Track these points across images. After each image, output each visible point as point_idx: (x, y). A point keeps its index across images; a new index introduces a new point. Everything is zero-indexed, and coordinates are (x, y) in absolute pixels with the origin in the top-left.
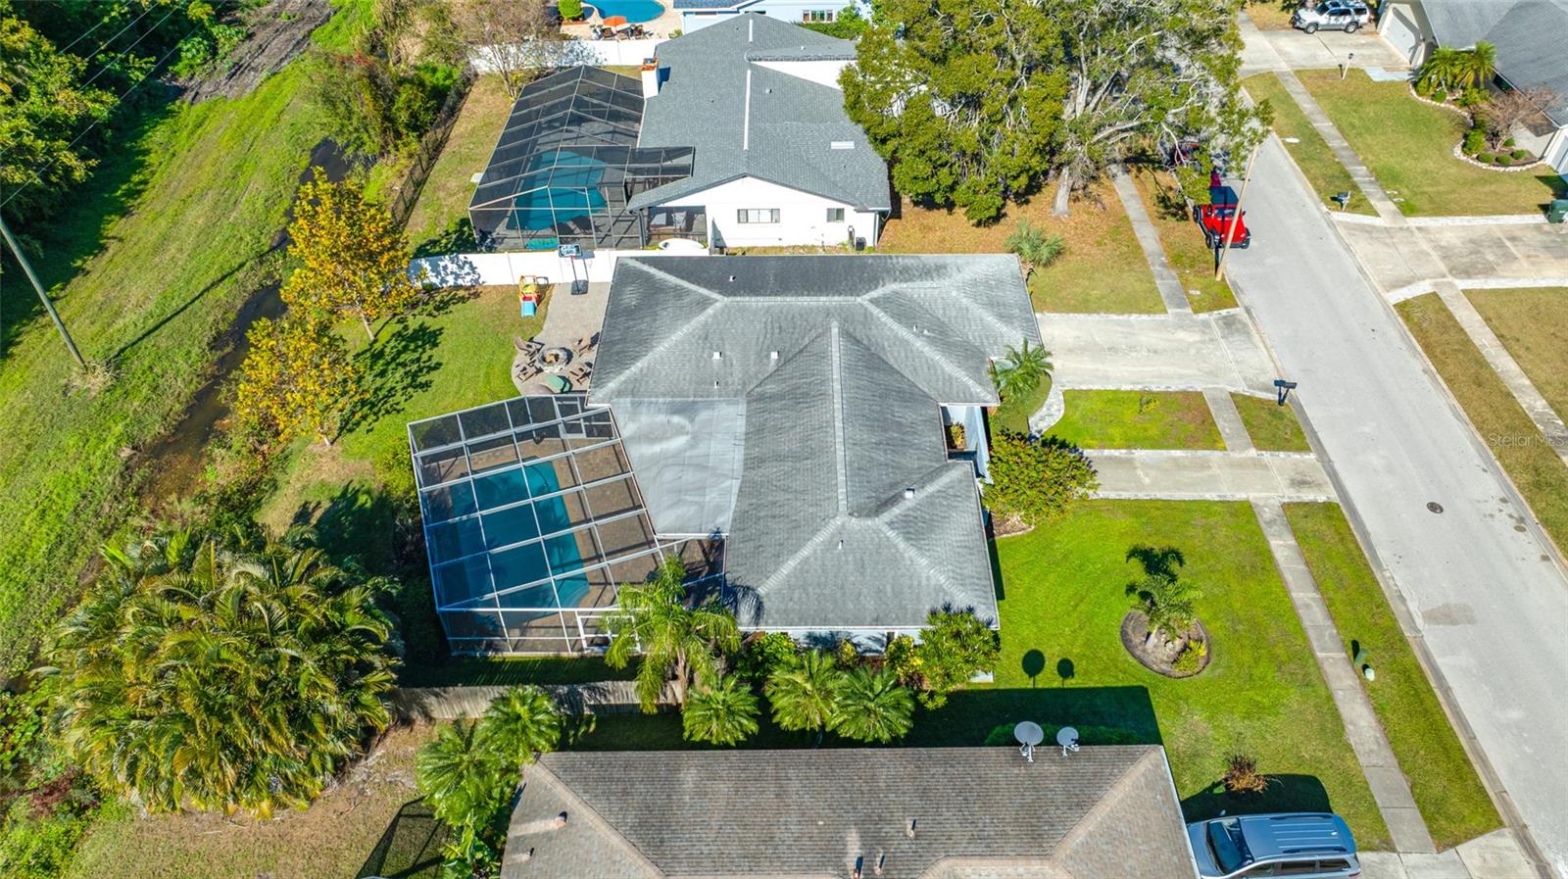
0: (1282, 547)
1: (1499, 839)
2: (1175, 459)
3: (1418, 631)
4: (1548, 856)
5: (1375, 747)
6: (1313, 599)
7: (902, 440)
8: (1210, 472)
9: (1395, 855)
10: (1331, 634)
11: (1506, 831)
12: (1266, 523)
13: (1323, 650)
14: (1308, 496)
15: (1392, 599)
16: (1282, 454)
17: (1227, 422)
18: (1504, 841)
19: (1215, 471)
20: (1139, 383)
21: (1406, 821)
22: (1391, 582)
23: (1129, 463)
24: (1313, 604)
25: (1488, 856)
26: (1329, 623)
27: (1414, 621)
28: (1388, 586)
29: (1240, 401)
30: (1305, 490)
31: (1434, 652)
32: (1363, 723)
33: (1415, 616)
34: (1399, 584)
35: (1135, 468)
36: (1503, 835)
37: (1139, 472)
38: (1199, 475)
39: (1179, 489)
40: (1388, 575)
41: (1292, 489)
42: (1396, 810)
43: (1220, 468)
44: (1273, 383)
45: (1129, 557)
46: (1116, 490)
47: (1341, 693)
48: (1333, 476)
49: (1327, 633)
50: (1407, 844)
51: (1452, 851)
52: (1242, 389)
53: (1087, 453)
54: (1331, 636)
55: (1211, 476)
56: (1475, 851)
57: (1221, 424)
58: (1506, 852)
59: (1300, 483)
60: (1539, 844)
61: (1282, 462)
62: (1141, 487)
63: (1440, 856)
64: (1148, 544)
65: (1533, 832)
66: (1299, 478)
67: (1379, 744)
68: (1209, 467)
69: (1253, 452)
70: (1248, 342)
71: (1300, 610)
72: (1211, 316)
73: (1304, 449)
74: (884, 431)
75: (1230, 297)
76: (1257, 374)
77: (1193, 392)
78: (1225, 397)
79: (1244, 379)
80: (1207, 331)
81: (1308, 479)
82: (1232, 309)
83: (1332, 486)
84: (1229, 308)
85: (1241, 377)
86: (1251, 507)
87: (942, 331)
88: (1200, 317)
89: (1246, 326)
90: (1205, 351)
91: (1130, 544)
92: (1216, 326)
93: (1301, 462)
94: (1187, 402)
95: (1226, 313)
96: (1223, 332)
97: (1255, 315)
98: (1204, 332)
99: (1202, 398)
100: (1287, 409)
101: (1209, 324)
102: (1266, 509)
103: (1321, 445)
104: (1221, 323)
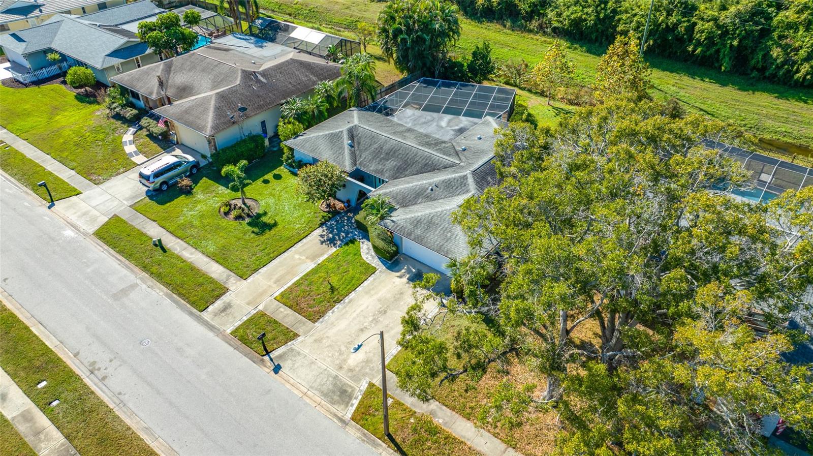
0: (216, 271)
1: (94, 229)
2: (294, 275)
3: (139, 278)
4: (77, 235)
5: (145, 226)
6: (190, 258)
8: (272, 281)
11: (92, 233)
12: (230, 276)
13: (177, 243)
14: (219, 304)
15: (155, 284)
16: (246, 319)
17: (286, 316)
18: (92, 229)
19: (271, 283)
20: (349, 302)
21: (128, 215)
22: (158, 291)
23: (313, 258)
24: (190, 256)
26: (179, 254)
27: (142, 280)
28: (159, 289)
29: (290, 336)
30: (221, 306)
31: (129, 274)
32: (152, 231)
33: (142, 283)
34: (154, 292)
35: (307, 258)
36: (93, 231)
37: (304, 258)
38: (276, 276)
39: (280, 263)
40: (161, 293)
41: (228, 301)
42: (132, 215)
43: (270, 286)
44: (282, 365)
45: (276, 222)
46: (305, 244)
47: (164, 233)
48: (211, 328)
49: (179, 250)
50: (126, 210)
51: (110, 217)
52: (295, 344)
53: (334, 250)
54: (176, 250)
55: (271, 279)
57: (289, 311)
59: (226, 308)
60: (80, 236)
61: (242, 313)
62: (296, 253)
64: (273, 232)
65: (82, 238)
66: (228, 311)
68: (275, 283)
69: (261, 308)
70: (319, 387)
71: (194, 250)
72: (360, 391)
73: (234, 333)
74: (387, 153)
75: (362, 422)
76: (294, 364)
77: (318, 319)
78: (300, 331)
79: (299, 353)
80: (350, 374)
81: (223, 314)
82: (352, 411)
83: (209, 320)
84: (355, 410)
85: (302, 352)
86: (241, 277)
87: (428, 197)
88: (364, 383)
89: (333, 403)
90: (337, 354)
91: (280, 227)
92: (349, 383)
93: (232, 322)
94: (314, 309)
95: (352, 405)
96: (341, 382)
97: (335, 420)
98: (351, 370)
99: (309, 320)
100: (260, 351)
101: (355, 381)
102: (234, 282)
103: (227, 342)
104: (350, 390)
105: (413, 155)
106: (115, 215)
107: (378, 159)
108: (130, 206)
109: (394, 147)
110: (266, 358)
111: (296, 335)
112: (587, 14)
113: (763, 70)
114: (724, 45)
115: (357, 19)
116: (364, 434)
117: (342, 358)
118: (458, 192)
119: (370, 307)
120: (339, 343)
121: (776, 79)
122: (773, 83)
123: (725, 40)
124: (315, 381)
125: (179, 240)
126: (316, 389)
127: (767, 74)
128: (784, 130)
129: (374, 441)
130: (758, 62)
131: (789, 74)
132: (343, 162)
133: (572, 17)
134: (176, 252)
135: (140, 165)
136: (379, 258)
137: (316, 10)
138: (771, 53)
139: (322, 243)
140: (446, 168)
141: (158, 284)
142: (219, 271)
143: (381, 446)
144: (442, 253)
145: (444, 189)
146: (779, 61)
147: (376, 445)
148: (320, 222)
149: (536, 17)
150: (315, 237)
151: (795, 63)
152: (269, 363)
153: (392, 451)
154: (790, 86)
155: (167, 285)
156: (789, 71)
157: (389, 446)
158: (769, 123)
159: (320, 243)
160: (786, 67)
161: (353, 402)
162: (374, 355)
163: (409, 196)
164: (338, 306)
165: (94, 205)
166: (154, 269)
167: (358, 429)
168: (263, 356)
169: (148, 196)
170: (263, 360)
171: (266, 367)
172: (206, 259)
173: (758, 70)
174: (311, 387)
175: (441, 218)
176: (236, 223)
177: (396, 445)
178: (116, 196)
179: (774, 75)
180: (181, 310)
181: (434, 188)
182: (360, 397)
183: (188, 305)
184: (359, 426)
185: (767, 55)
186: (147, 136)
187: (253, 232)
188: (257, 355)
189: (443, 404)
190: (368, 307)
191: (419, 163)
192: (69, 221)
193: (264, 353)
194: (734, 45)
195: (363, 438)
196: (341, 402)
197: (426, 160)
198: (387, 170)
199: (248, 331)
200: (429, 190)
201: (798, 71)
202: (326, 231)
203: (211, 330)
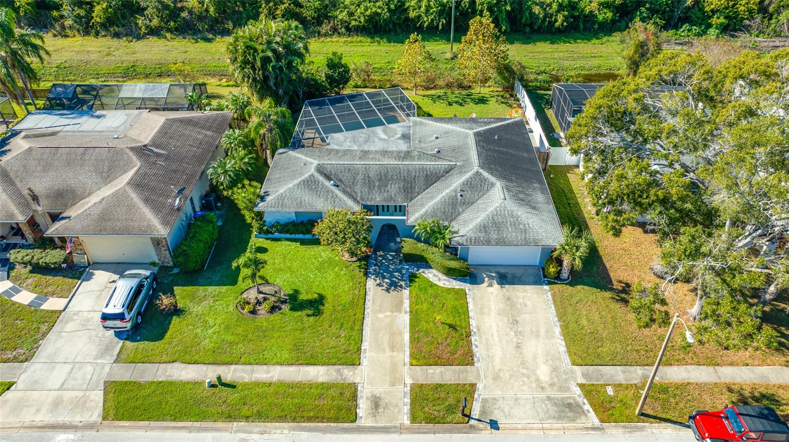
0: (316, 374)
1: (97, 414)
2: (401, 334)
3: (236, 432)
4: (79, 434)
5: (167, 374)
6: (273, 377)
7: (374, 187)
8: (387, 350)
9: (112, 362)
10: (245, 378)
11: (100, 419)
12: (339, 370)
13: (235, 370)
14: (363, 404)
15: (266, 427)
16: (407, 400)
17: (441, 374)
18: (95, 416)
19: (389, 353)
20: (478, 330)
21: (125, 373)
22: (278, 431)
23: (397, 309)
24: (269, 376)
25: (92, 404)
26: (253, 380)
27: (243, 432)
29: (468, 389)
30: (369, 404)
31: (217, 434)
32: (183, 373)
33: (248, 435)
34: (276, 435)
35: (392, 312)
36: (99, 416)
37: (389, 313)
38: (386, 344)
39: (372, 330)
40: (285, 432)
41: (369, 395)
42: (132, 370)
43: (392, 357)
44: (493, 418)
45: (318, 294)
46: (373, 300)
47: (205, 369)
48: (385, 430)
49: (246, 376)
50: (115, 369)
51: (103, 389)
52: (481, 394)
53: (406, 292)
54: (243, 378)
55: (384, 350)
56: (97, 399)
57: (439, 369)
58: (90, 414)
59: (376, 403)
60: (87, 433)
61: (398, 397)
62: (375, 313)
63: (102, 381)
64: (328, 305)
65: (93, 433)
66: (382, 404)
67: (168, 376)
68: (393, 351)
69: (409, 381)
70: (548, 416)
71: (265, 367)
72: (579, 396)
73: (414, 419)
74: (379, 180)
75: (612, 419)
76: (503, 411)
77: (472, 359)
78: (471, 379)
79: (494, 399)
80: (555, 388)
81: (380, 410)
82: (595, 416)
83: (374, 425)
84: (595, 413)
85: (496, 396)
86: (354, 365)
87: (464, 203)
88: (574, 388)
89: (574, 420)
90: (526, 379)
91: (329, 298)
92: (565, 396)
93: (399, 412)
94: (459, 352)
95: (588, 411)
96: (557, 399)
97: (591, 432)
98: (552, 385)
99: (466, 365)
100: (461, 420)
101: (565, 391)
102: (351, 373)
103: (419, 433)
104: (572, 401)
105: (406, 172)
106: (105, 382)
107: (376, 189)
108: (114, 362)
109: (380, 172)
110: (472, 422)
111: (473, 386)
112: (379, 7)
113: (531, 25)
114: (501, 12)
115: (132, 64)
116: (623, 427)
117: (533, 378)
118: (486, 188)
119: (500, 324)
120: (515, 369)
121: (542, 30)
122: (540, 33)
123: (499, 7)
124: (538, 413)
125: (233, 367)
126: (547, 419)
127: (536, 27)
128: (578, 66)
129: (636, 427)
130: (527, 19)
131: (551, 24)
132: (346, 205)
133: (368, 13)
134: (246, 380)
135: (64, 310)
136: (455, 279)
137: (67, 65)
138: (534, 10)
139: (388, 290)
140: (448, 172)
141: (269, 424)
142: (321, 373)
143: (645, 426)
144: (532, 244)
145: (471, 191)
146: (541, 16)
147: (642, 429)
148: (362, 274)
149: (325, 21)
150: (374, 289)
151: (552, 15)
152: (481, 425)
153: (657, 425)
154: (552, 33)
155: (282, 418)
156: (550, 22)
157: (651, 423)
158: (566, 64)
159: (386, 293)
160: (548, 19)
161: (587, 408)
162: (553, 360)
163: (447, 210)
164: (473, 339)
165: (58, 386)
166: (245, 411)
167: (615, 427)
168: (468, 422)
169: (126, 339)
170: (472, 427)
171: (482, 430)
172: (292, 369)
173: (528, 25)
174: (542, 420)
175: (500, 215)
176: (276, 316)
177: (655, 417)
178: (77, 360)
179: (540, 28)
180: (330, 433)
181: (462, 193)
182: (585, 401)
183: (332, 424)
184: (614, 424)
185: (532, 14)
186: (31, 272)
187: (308, 316)
188: (462, 425)
189: (644, 365)
190: (497, 325)
191: (418, 177)
192: (40, 424)
193: (467, 419)
194: (508, 10)
195: (627, 430)
196: (578, 415)
197: (423, 172)
198: (395, 195)
199: (426, 409)
200: (459, 198)
201: (556, 21)
202: (378, 279)
203: (387, 432)
